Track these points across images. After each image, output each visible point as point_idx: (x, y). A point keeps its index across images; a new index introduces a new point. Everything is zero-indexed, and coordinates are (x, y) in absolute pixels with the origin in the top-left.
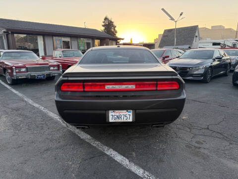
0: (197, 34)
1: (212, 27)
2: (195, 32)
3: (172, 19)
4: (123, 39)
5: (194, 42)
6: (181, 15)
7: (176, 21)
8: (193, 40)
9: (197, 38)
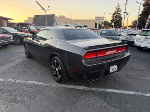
0: (55, 20)
1: (60, 16)
2: (54, 19)
3: (44, 9)
4: (13, 19)
5: (54, 24)
6: (48, 7)
7: (46, 11)
8: (53, 23)
9: (55, 22)
